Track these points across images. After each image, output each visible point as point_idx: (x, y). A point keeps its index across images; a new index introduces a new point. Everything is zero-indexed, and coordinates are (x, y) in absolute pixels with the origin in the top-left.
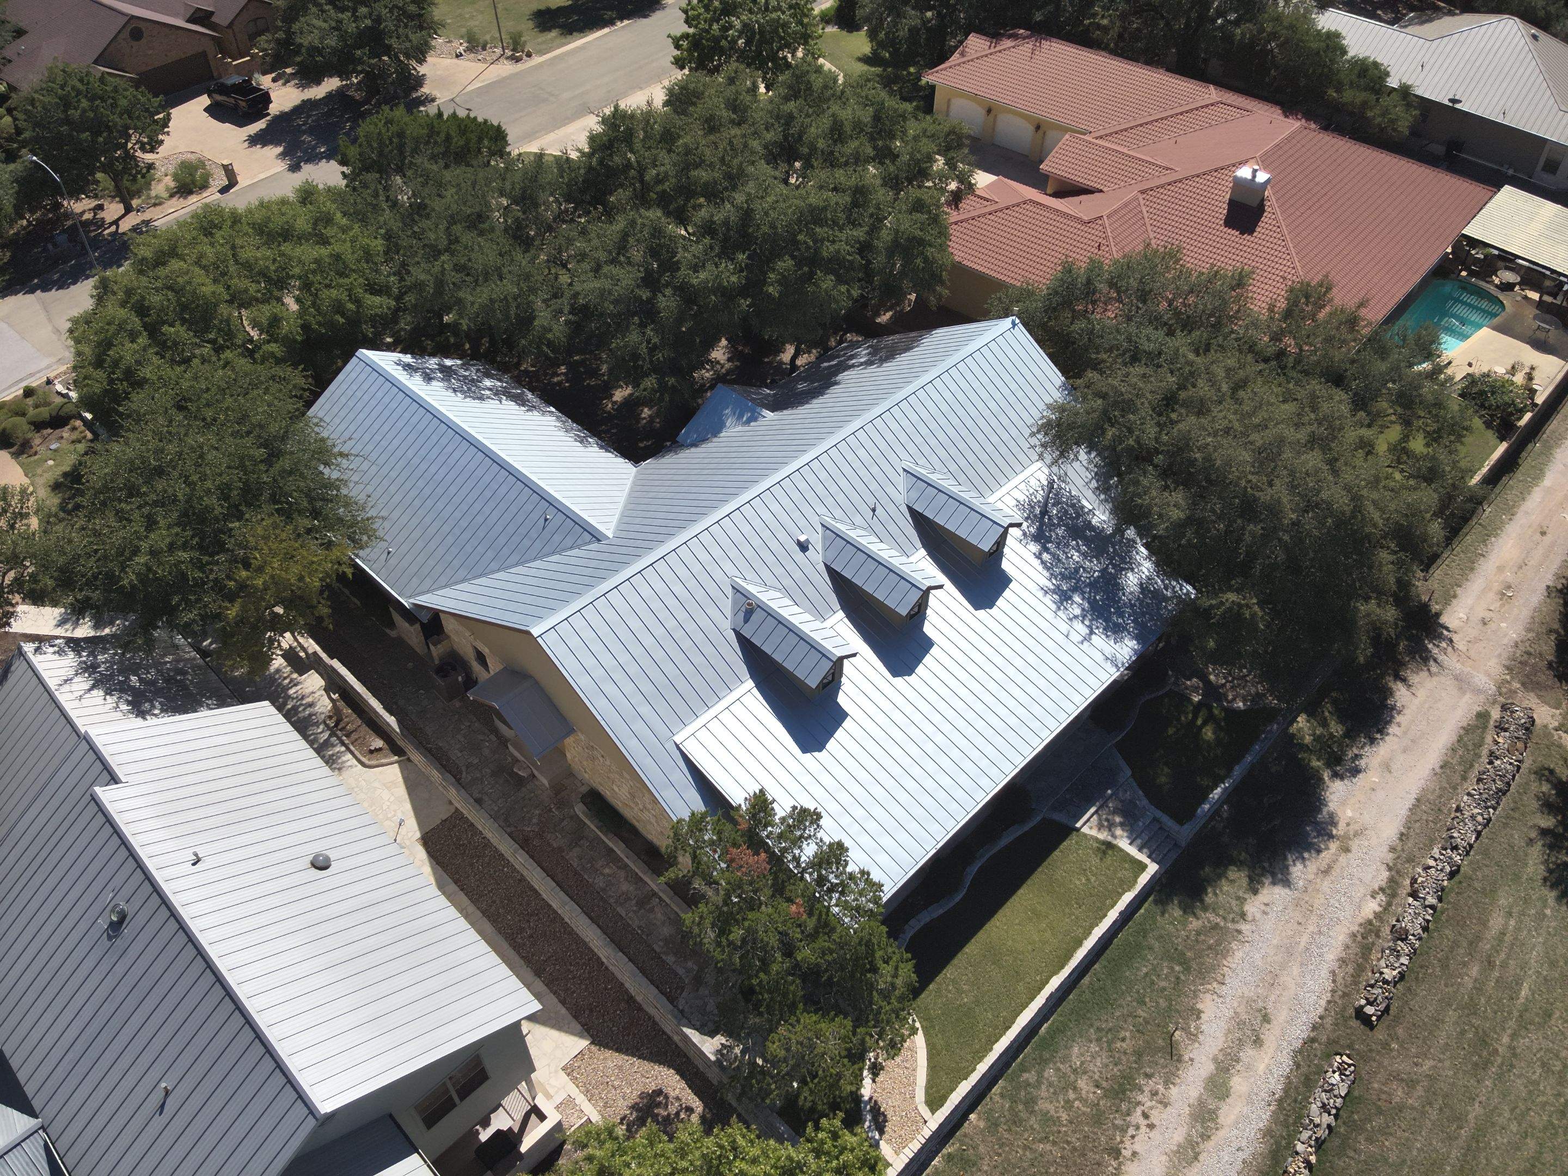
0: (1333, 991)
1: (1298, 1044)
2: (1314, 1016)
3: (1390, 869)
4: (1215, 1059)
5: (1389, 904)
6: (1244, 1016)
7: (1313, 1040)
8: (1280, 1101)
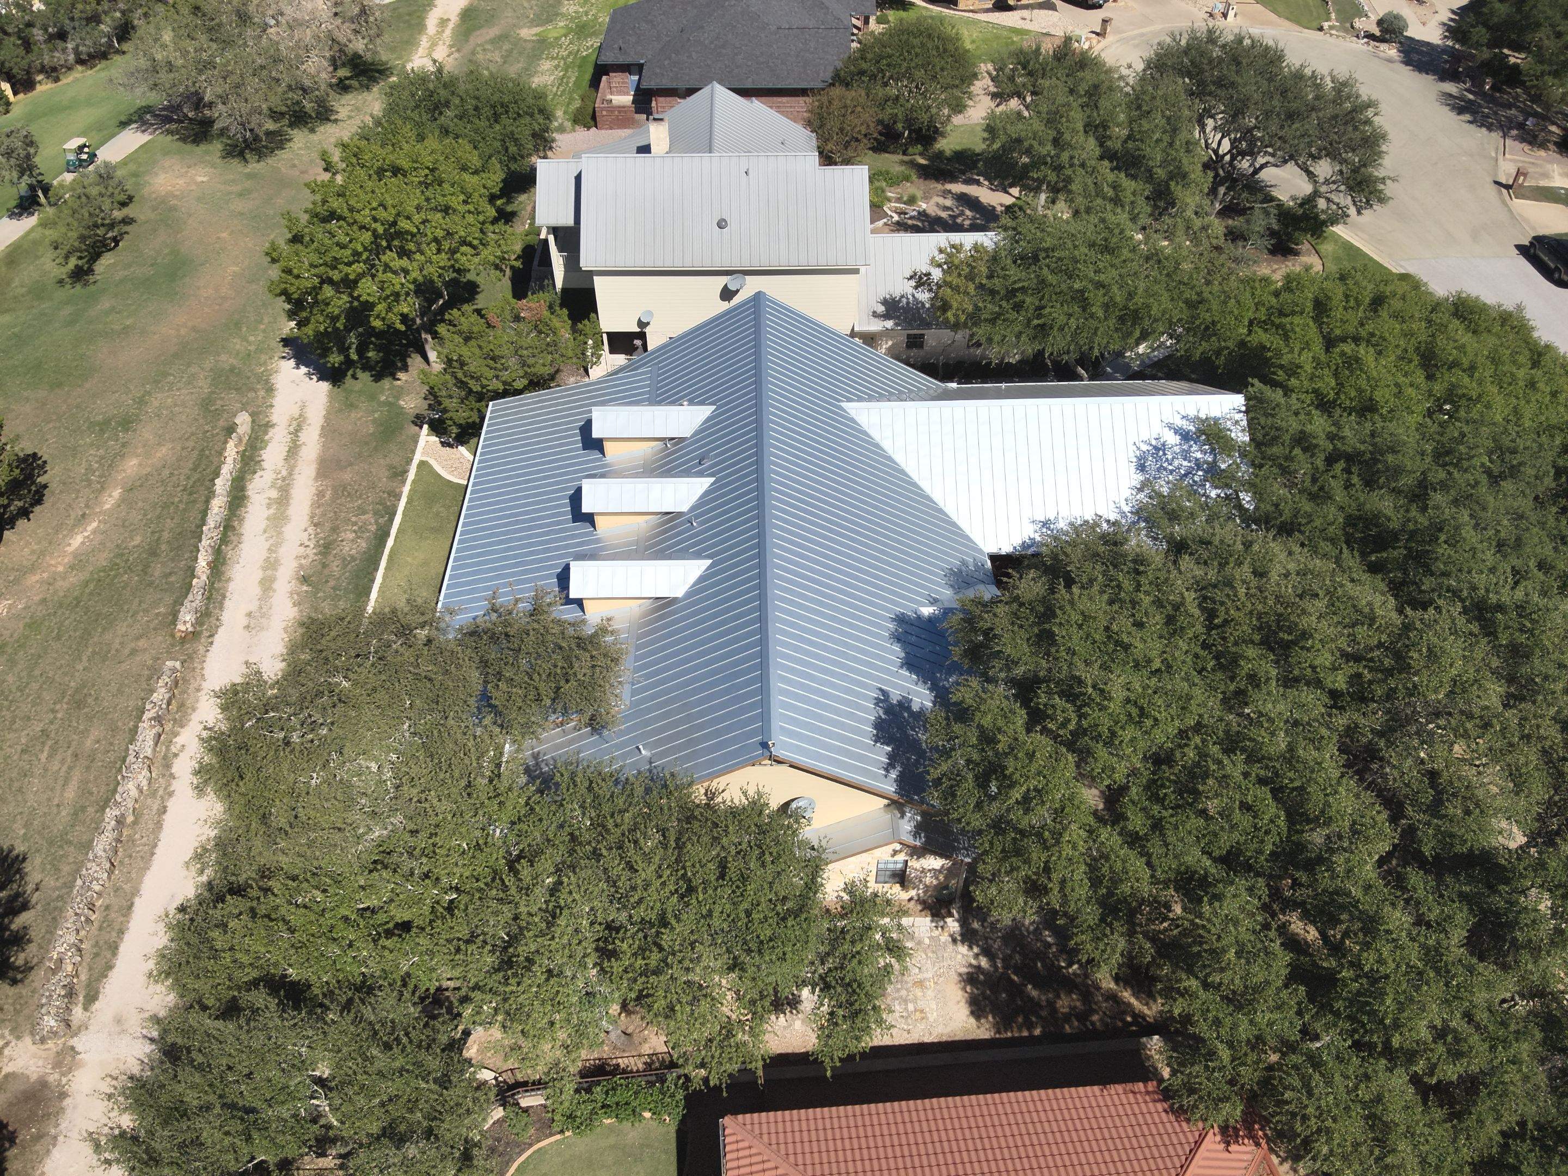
0: (202, 669)
1: (220, 630)
2: (214, 649)
3: (173, 776)
4: (274, 591)
5: (168, 748)
6: (263, 620)
7: (211, 636)
8: (224, 597)
